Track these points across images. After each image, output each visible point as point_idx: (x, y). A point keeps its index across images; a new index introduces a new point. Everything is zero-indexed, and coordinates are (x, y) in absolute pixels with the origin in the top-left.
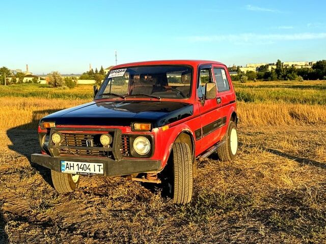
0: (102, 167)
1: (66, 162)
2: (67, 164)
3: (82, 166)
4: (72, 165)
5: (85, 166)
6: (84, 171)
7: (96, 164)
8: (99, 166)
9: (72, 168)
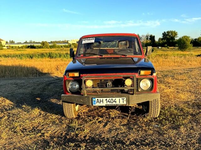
0: (125, 99)
1: (96, 99)
2: (98, 100)
3: (110, 100)
4: (101, 100)
5: (112, 100)
6: (111, 103)
7: (121, 98)
8: (123, 99)
9: (102, 102)
